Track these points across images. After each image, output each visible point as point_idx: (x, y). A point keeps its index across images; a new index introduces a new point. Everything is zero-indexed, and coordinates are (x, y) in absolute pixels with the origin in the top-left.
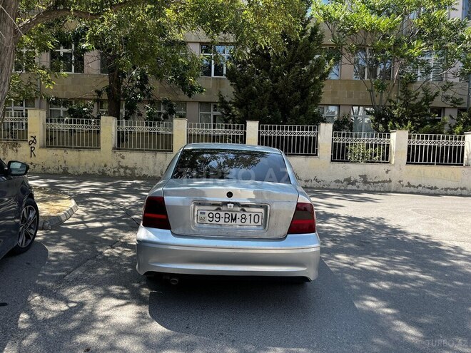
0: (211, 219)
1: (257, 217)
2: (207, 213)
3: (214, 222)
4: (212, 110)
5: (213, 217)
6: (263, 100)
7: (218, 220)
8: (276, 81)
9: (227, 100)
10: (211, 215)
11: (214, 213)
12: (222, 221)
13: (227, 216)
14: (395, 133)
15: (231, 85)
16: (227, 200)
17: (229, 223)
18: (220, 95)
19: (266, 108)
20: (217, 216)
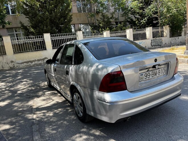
0: (146, 77)
2: (144, 74)
3: (147, 78)
4: (14, 31)
5: (147, 76)
6: (47, 23)
7: (149, 77)
8: (51, 13)
9: (25, 25)
10: (146, 75)
11: (147, 73)
12: (151, 77)
13: (153, 73)
14: (105, 32)
15: (26, 17)
16: (155, 64)
17: (154, 77)
18: (21, 23)
19: (49, 27)
20: (149, 74)
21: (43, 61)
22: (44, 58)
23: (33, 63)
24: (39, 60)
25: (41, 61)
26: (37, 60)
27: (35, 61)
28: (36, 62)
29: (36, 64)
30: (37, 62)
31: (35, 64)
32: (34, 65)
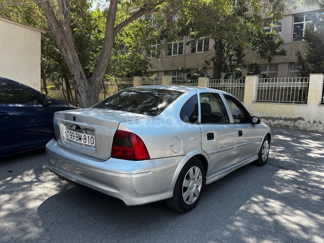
0: (71, 137)
1: (92, 138)
2: (69, 131)
3: (72, 139)
11: (72, 132)
12: (75, 139)
13: (77, 136)
17: (78, 142)
21: (294, 123)
22: (297, 117)
23: (276, 122)
24: (286, 119)
25: (289, 122)
26: (283, 118)
27: (280, 119)
28: (281, 122)
29: (280, 125)
30: (283, 121)
31: (278, 125)
32: (276, 125)
